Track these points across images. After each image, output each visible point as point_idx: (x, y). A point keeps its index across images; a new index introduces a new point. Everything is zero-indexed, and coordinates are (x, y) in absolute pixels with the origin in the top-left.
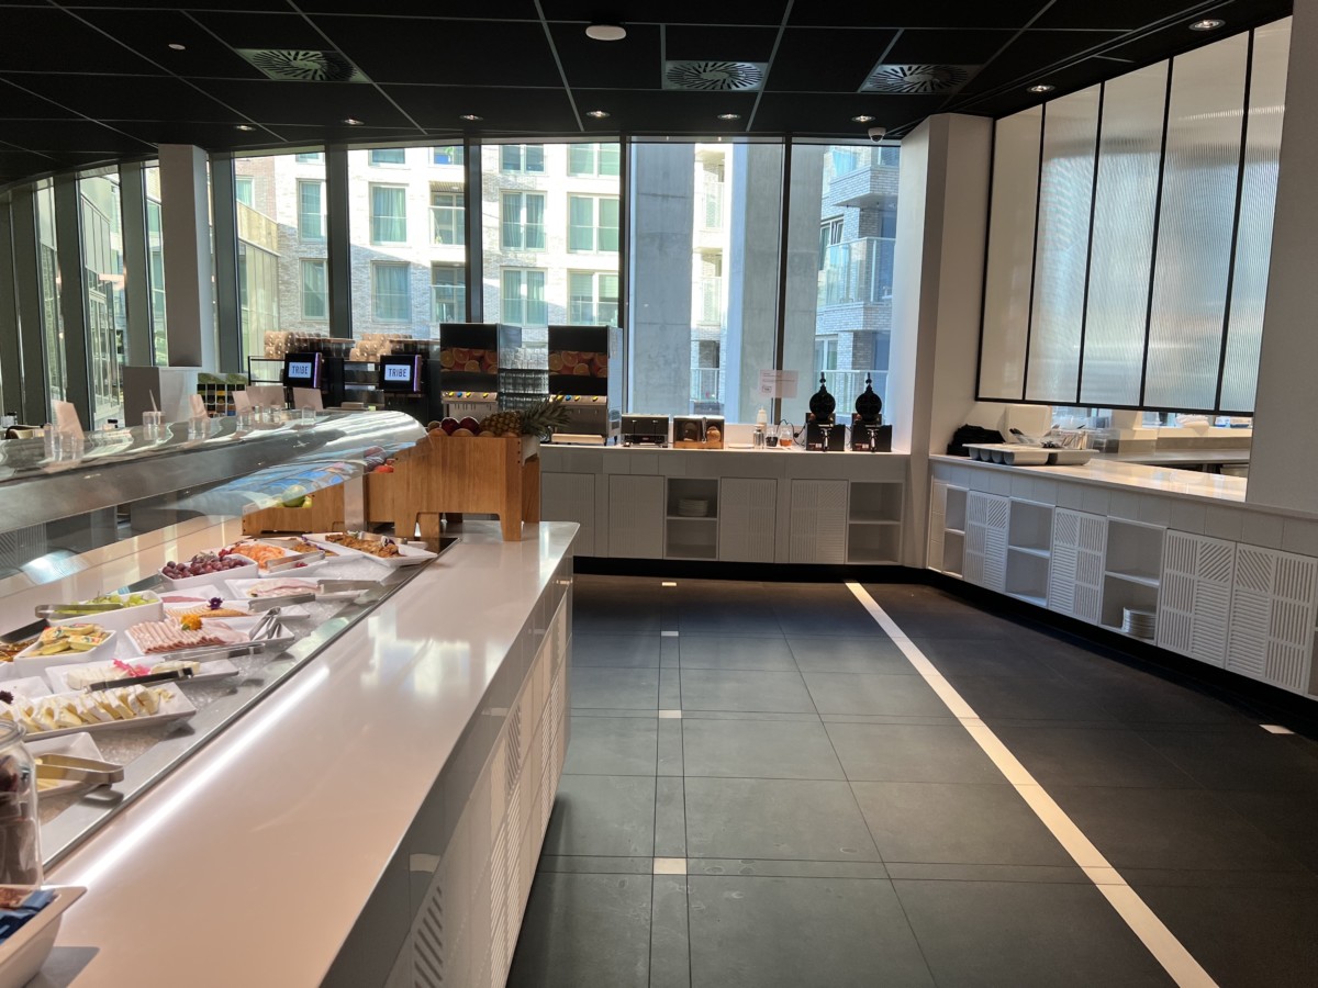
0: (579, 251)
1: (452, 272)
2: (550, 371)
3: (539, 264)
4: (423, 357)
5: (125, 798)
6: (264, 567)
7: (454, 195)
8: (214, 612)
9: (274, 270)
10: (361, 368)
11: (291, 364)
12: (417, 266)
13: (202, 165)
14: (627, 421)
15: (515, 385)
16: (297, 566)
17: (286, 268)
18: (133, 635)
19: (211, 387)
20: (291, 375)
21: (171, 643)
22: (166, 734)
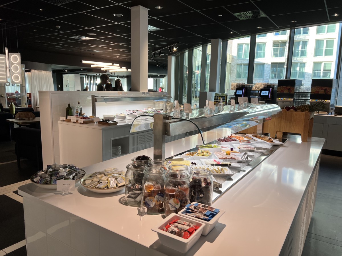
0: (318, 56)
1: (277, 65)
2: (311, 92)
3: (304, 61)
4: (272, 89)
5: (222, 192)
6: (240, 142)
7: (279, 44)
8: (232, 151)
9: (230, 67)
10: (255, 92)
11: (237, 91)
12: (267, 64)
13: (221, 43)
14: (337, 108)
15: (299, 97)
16: (248, 142)
17: (233, 66)
18: (215, 154)
19: (218, 97)
20: (237, 94)
21: (224, 157)
22: (227, 179)
